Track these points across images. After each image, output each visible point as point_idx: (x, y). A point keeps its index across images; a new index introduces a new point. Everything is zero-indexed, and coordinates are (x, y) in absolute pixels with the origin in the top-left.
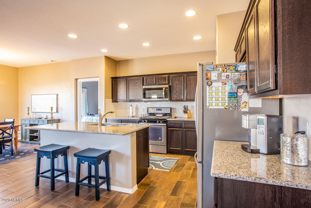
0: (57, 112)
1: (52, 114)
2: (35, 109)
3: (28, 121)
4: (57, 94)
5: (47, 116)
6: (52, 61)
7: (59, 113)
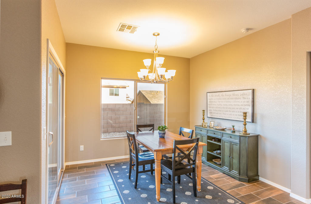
0: (253, 121)
1: (245, 125)
2: (212, 113)
3: (205, 130)
4: (253, 90)
5: (233, 126)
6: (248, 29)
7: (256, 123)
